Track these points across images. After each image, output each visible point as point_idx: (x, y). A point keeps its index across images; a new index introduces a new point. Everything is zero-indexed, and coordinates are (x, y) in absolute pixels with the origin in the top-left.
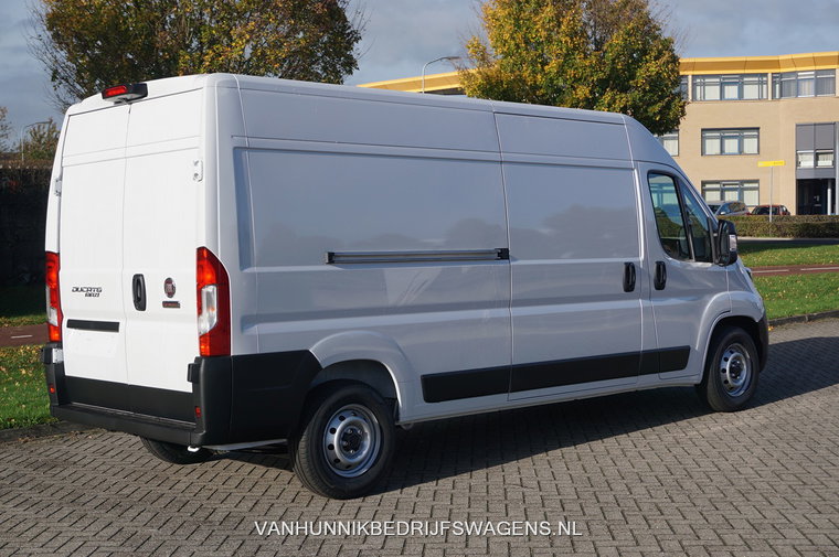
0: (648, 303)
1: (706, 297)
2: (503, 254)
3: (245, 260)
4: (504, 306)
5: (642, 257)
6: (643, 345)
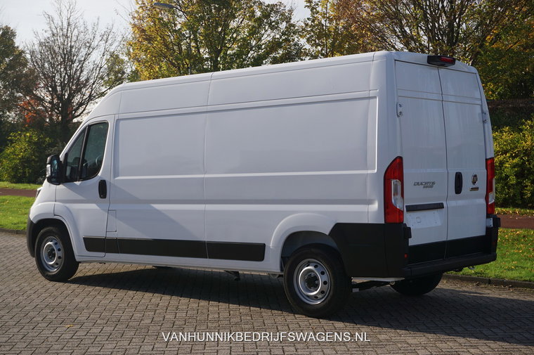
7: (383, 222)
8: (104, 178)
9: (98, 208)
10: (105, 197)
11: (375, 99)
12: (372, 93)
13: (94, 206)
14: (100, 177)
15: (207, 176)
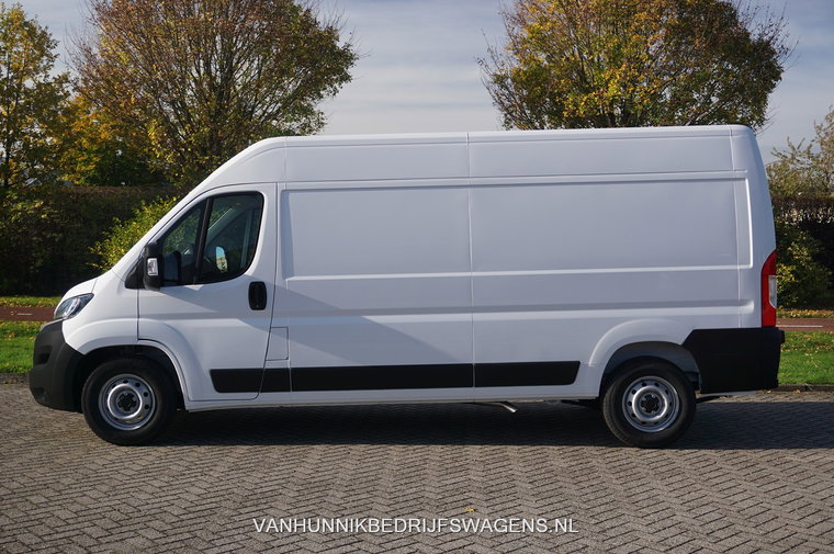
7: (759, 325)
8: (261, 279)
9: (245, 324)
10: (262, 307)
11: (742, 182)
12: (738, 174)
13: (235, 322)
14: (250, 277)
15: (475, 274)
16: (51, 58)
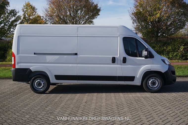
0: (120, 66)
1: (142, 66)
2: (76, 54)
3: (18, 54)
4: (76, 64)
5: (118, 56)
6: (118, 75)
16: (36, 12)
